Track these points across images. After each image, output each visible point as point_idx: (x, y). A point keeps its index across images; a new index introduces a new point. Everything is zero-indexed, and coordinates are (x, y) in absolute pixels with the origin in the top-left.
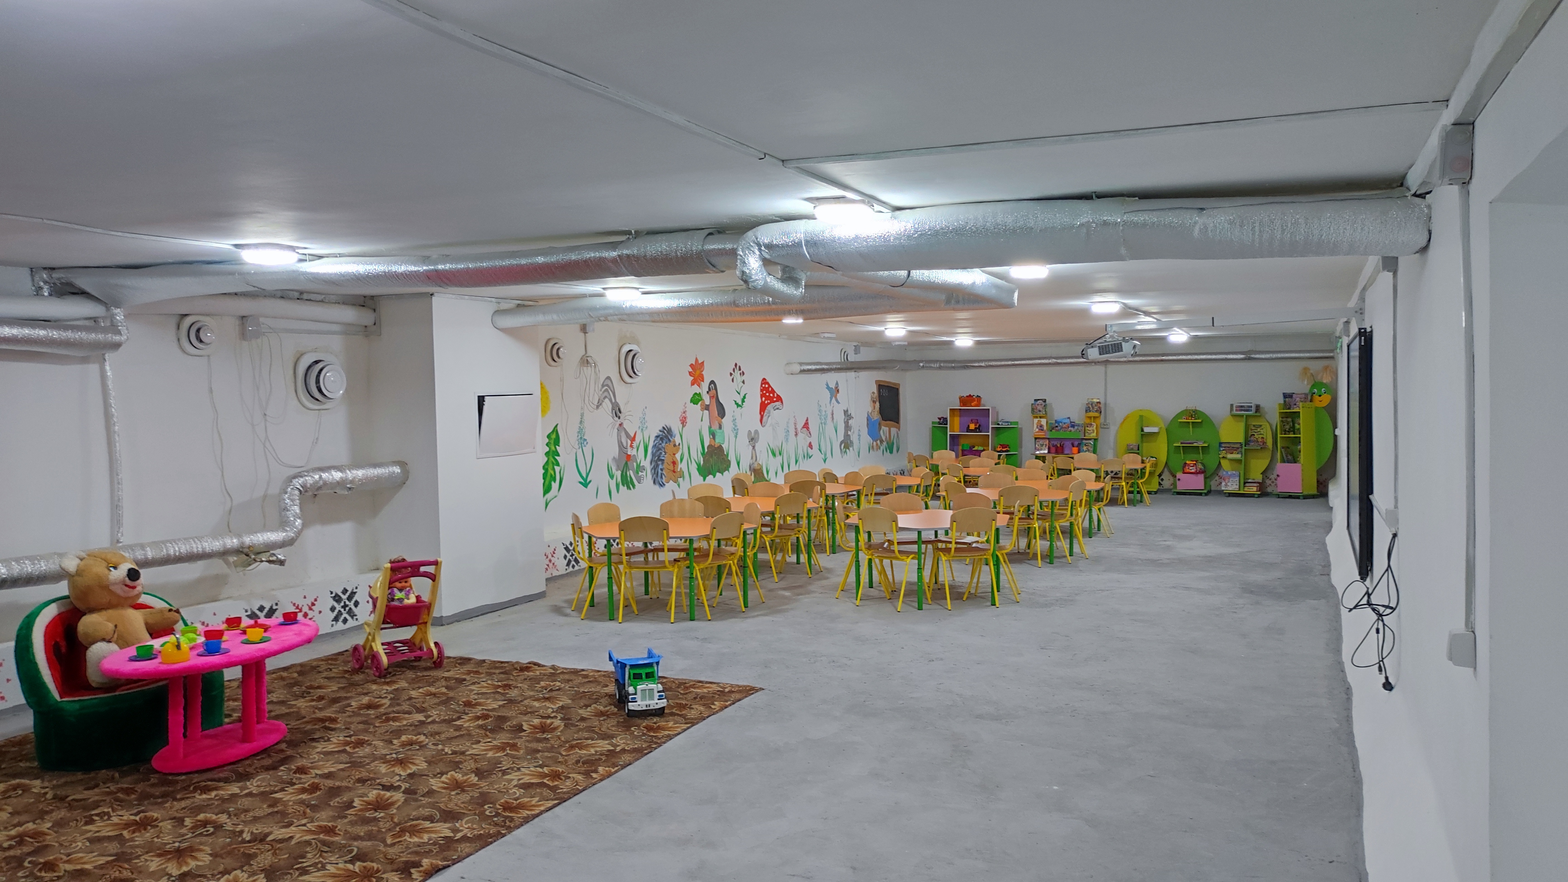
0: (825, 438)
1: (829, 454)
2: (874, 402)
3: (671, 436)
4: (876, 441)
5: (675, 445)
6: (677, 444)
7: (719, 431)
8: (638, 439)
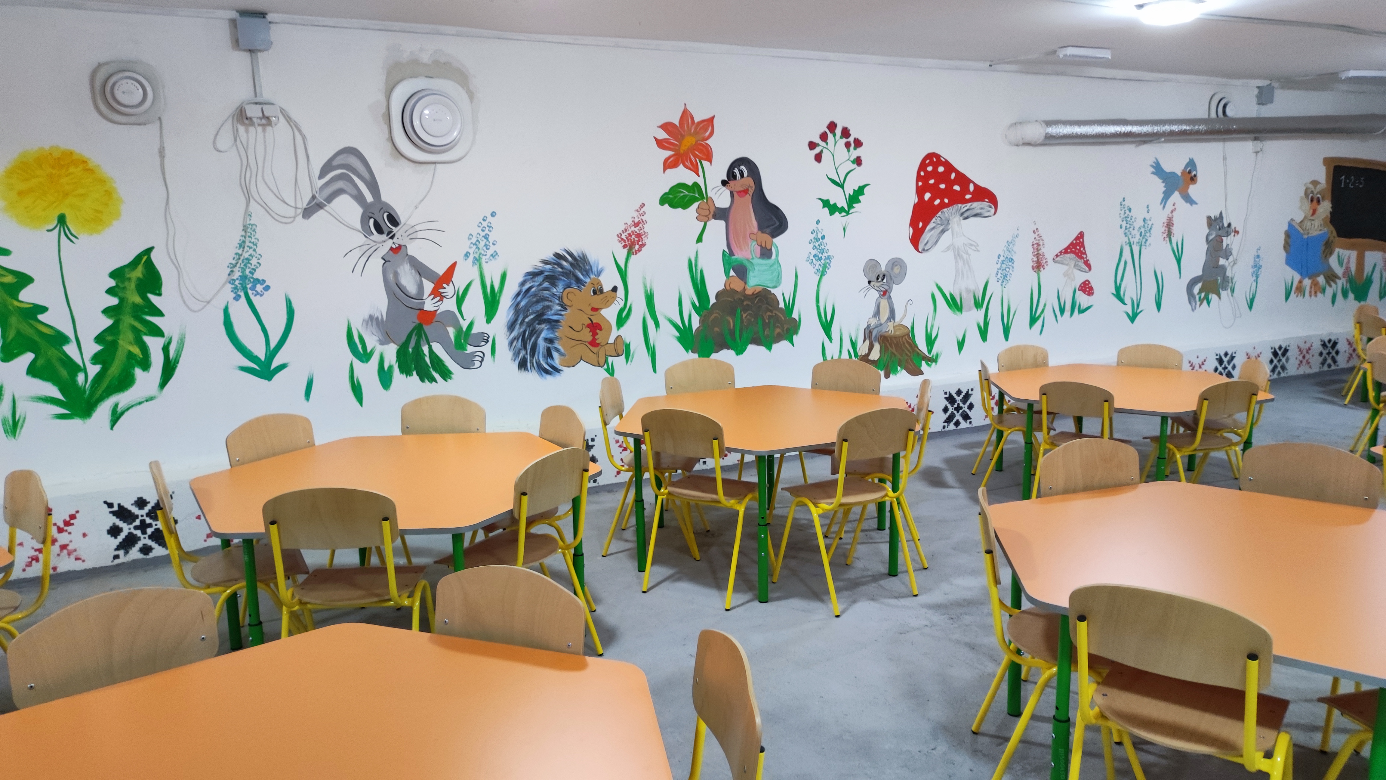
0: (1138, 272)
1: (1148, 303)
2: (1315, 200)
3: (587, 272)
4: (1312, 276)
5: (598, 291)
6: (607, 288)
7: (757, 261)
8: (459, 280)
